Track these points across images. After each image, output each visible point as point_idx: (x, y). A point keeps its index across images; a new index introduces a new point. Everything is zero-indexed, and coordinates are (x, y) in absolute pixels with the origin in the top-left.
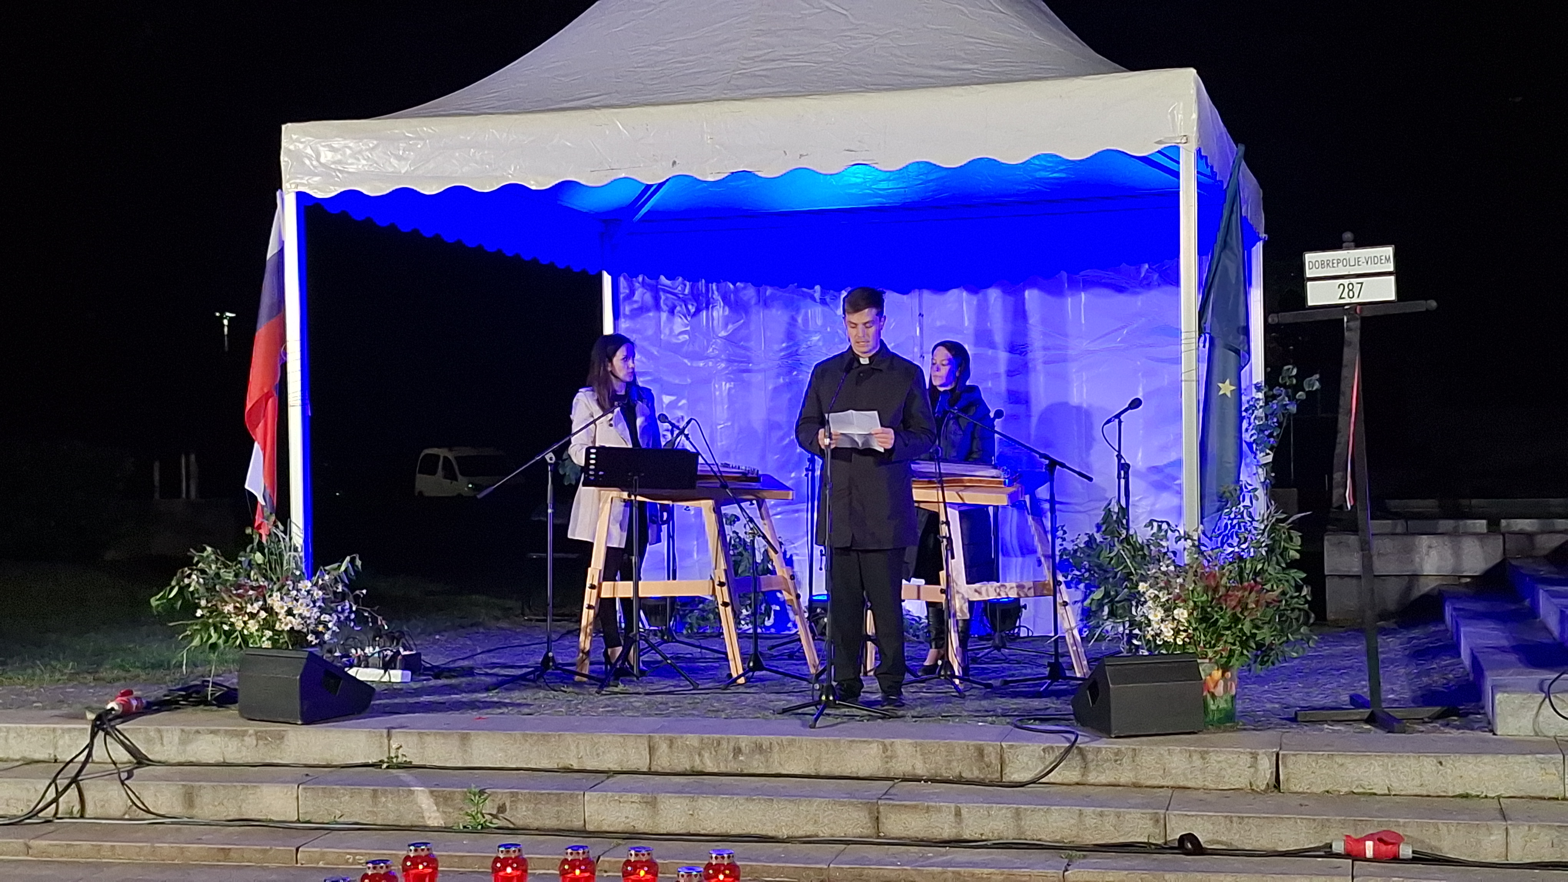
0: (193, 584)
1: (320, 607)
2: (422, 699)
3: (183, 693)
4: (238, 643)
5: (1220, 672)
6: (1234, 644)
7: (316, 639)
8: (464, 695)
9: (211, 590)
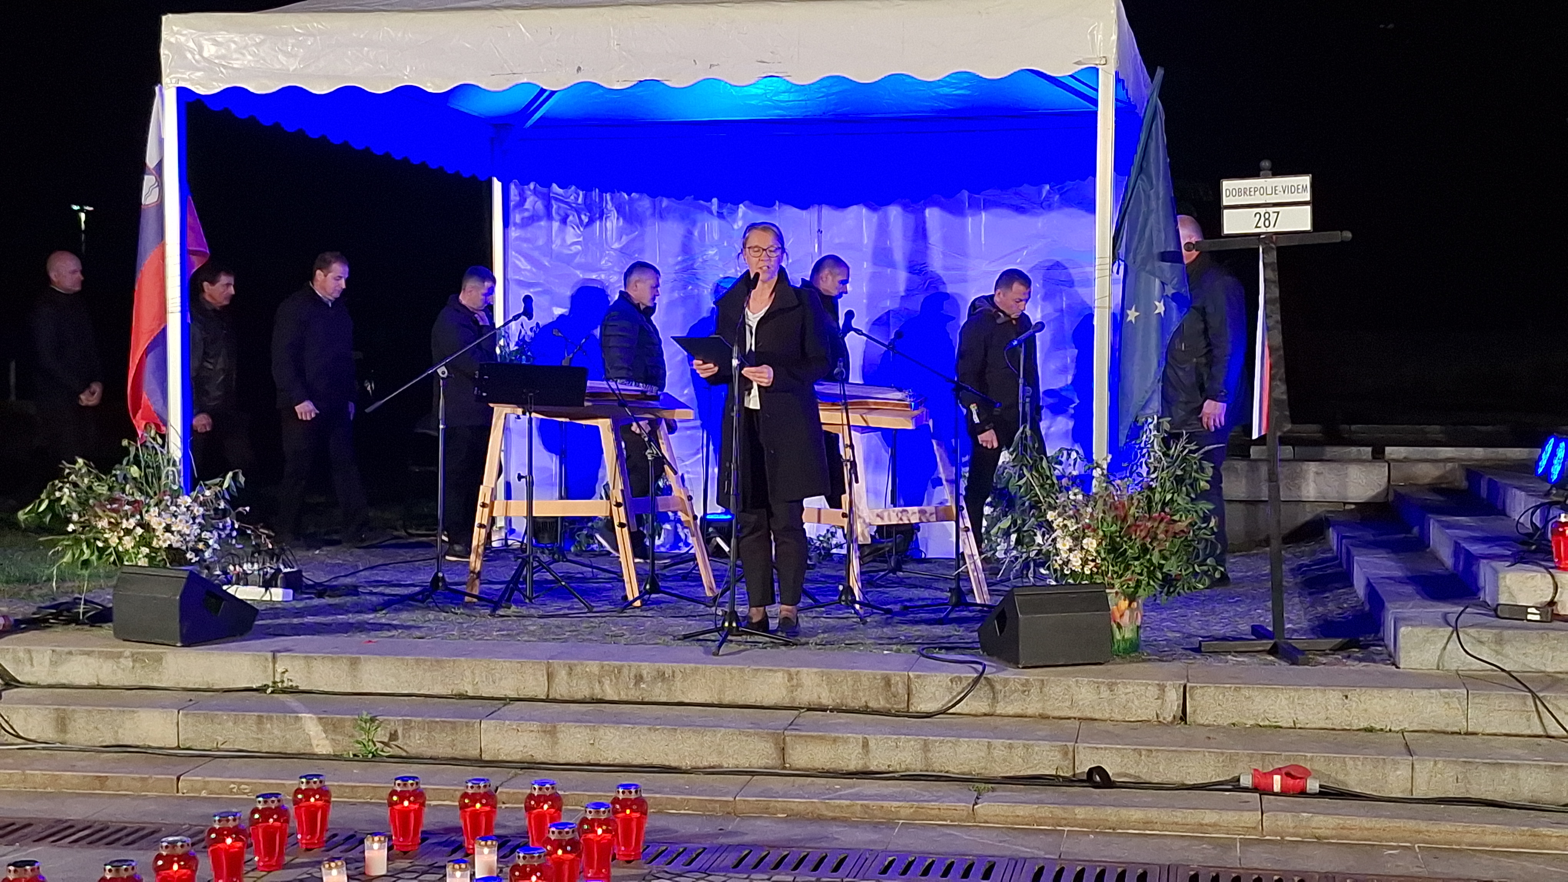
0: (65, 498)
1: (200, 524)
2: (306, 620)
3: (54, 611)
4: (112, 559)
5: (1127, 602)
6: (1141, 574)
7: (196, 556)
8: (350, 615)
9: (83, 503)
